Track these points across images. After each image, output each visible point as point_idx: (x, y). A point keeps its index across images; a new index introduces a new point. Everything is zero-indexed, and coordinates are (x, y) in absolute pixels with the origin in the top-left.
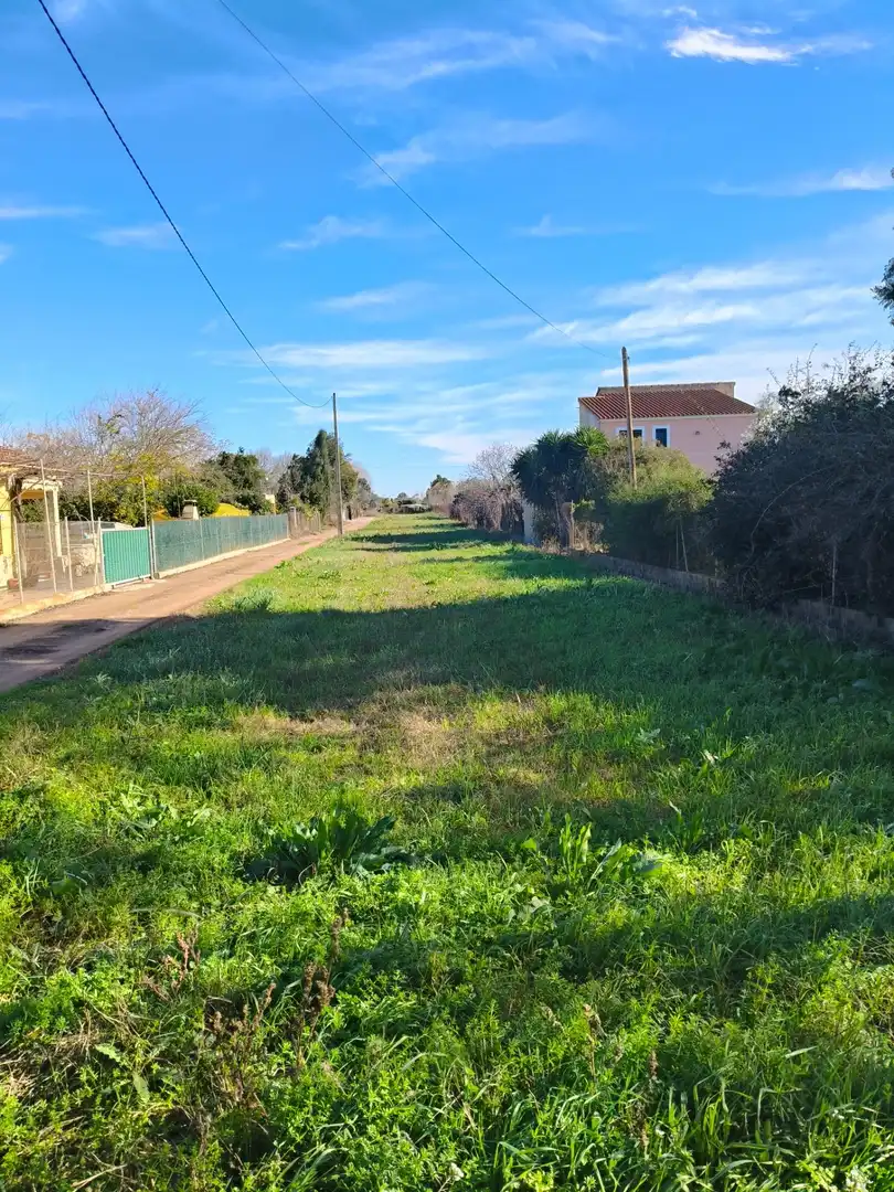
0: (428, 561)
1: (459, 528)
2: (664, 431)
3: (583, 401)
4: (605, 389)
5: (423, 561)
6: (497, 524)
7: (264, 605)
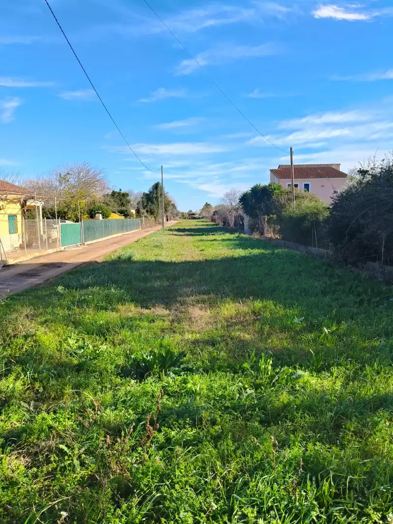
0: (201, 240)
1: (215, 226)
2: (308, 185)
3: (272, 171)
4: (282, 166)
5: (199, 241)
6: (232, 224)
7: (130, 258)
